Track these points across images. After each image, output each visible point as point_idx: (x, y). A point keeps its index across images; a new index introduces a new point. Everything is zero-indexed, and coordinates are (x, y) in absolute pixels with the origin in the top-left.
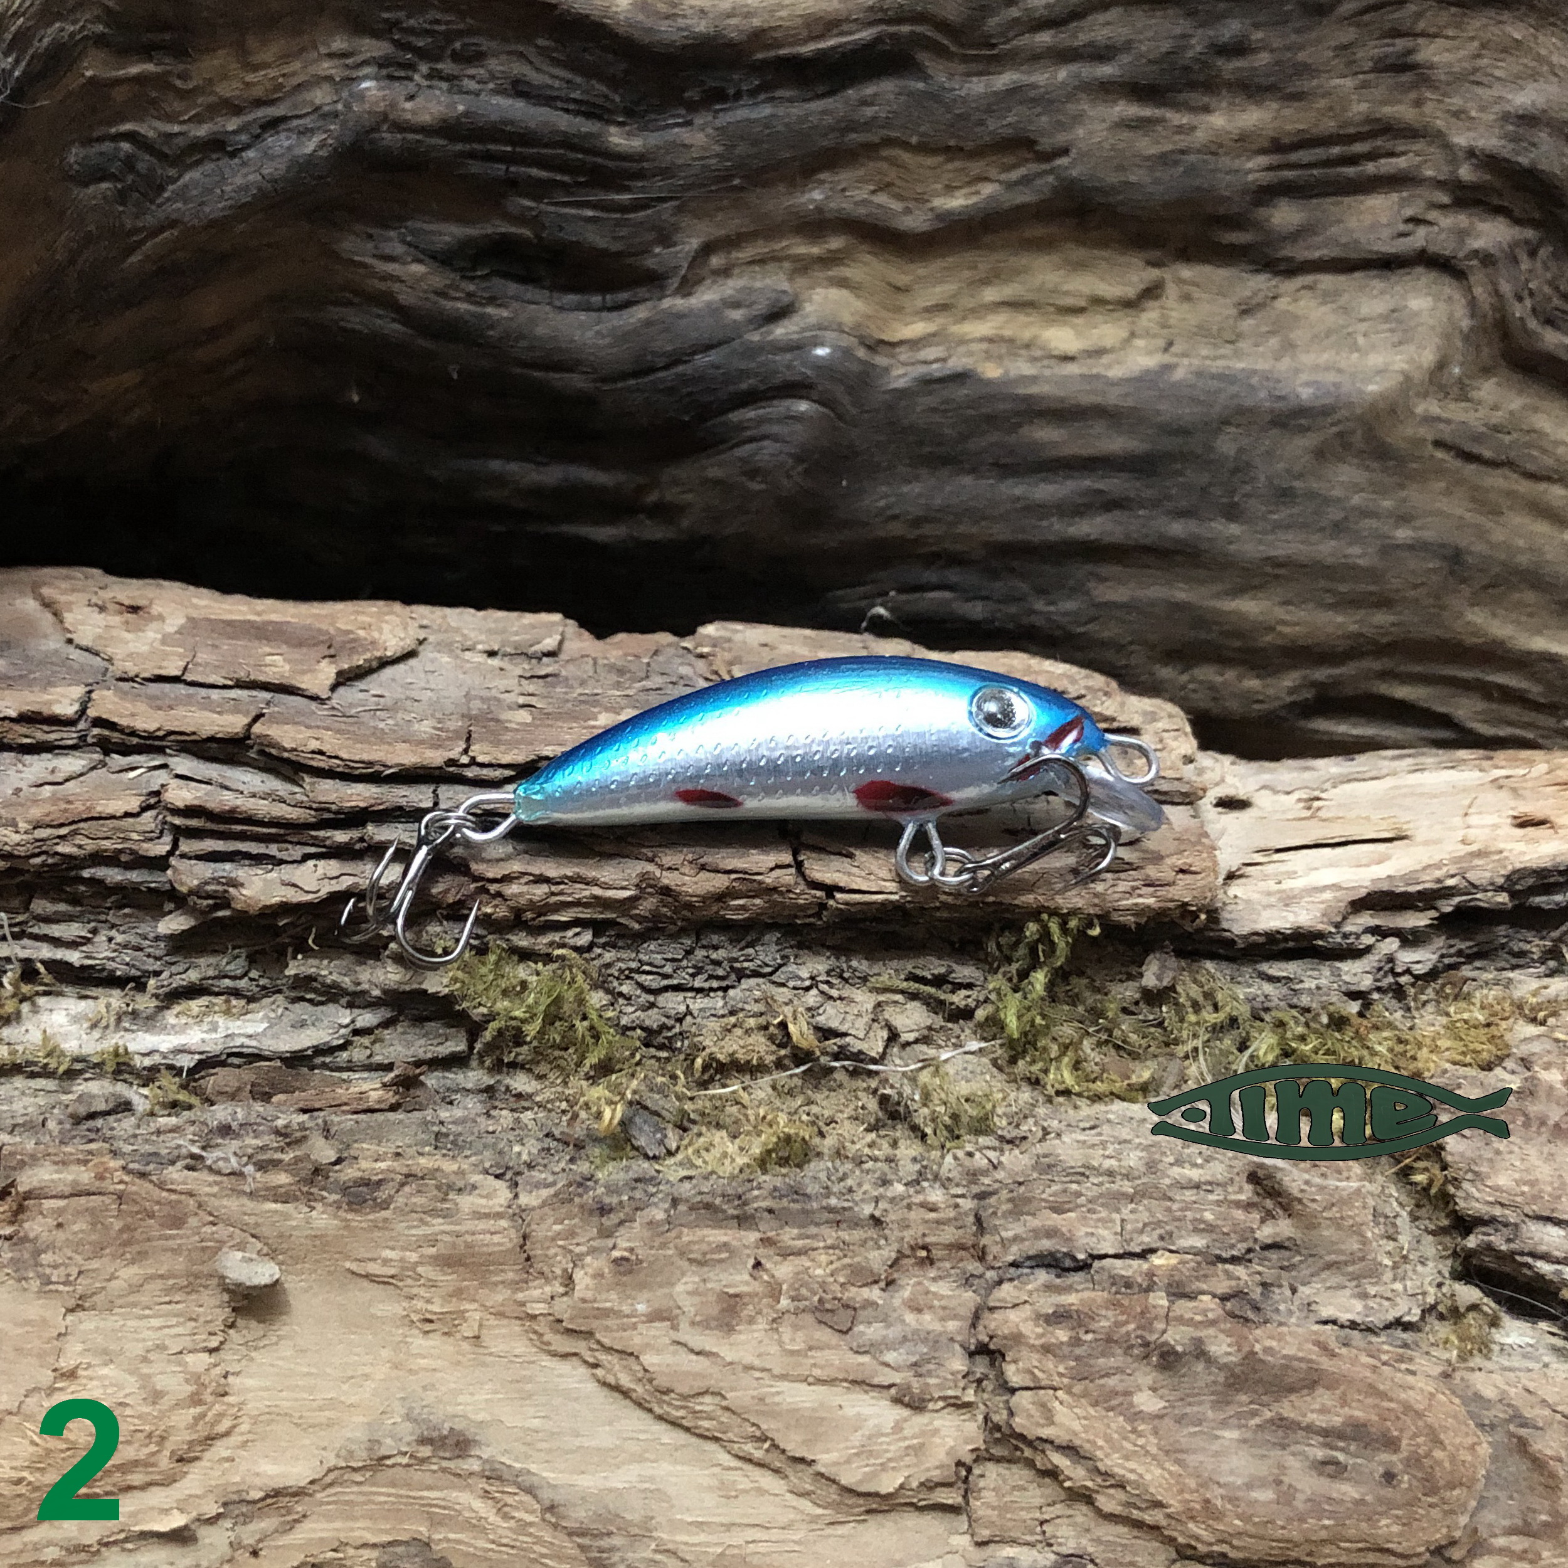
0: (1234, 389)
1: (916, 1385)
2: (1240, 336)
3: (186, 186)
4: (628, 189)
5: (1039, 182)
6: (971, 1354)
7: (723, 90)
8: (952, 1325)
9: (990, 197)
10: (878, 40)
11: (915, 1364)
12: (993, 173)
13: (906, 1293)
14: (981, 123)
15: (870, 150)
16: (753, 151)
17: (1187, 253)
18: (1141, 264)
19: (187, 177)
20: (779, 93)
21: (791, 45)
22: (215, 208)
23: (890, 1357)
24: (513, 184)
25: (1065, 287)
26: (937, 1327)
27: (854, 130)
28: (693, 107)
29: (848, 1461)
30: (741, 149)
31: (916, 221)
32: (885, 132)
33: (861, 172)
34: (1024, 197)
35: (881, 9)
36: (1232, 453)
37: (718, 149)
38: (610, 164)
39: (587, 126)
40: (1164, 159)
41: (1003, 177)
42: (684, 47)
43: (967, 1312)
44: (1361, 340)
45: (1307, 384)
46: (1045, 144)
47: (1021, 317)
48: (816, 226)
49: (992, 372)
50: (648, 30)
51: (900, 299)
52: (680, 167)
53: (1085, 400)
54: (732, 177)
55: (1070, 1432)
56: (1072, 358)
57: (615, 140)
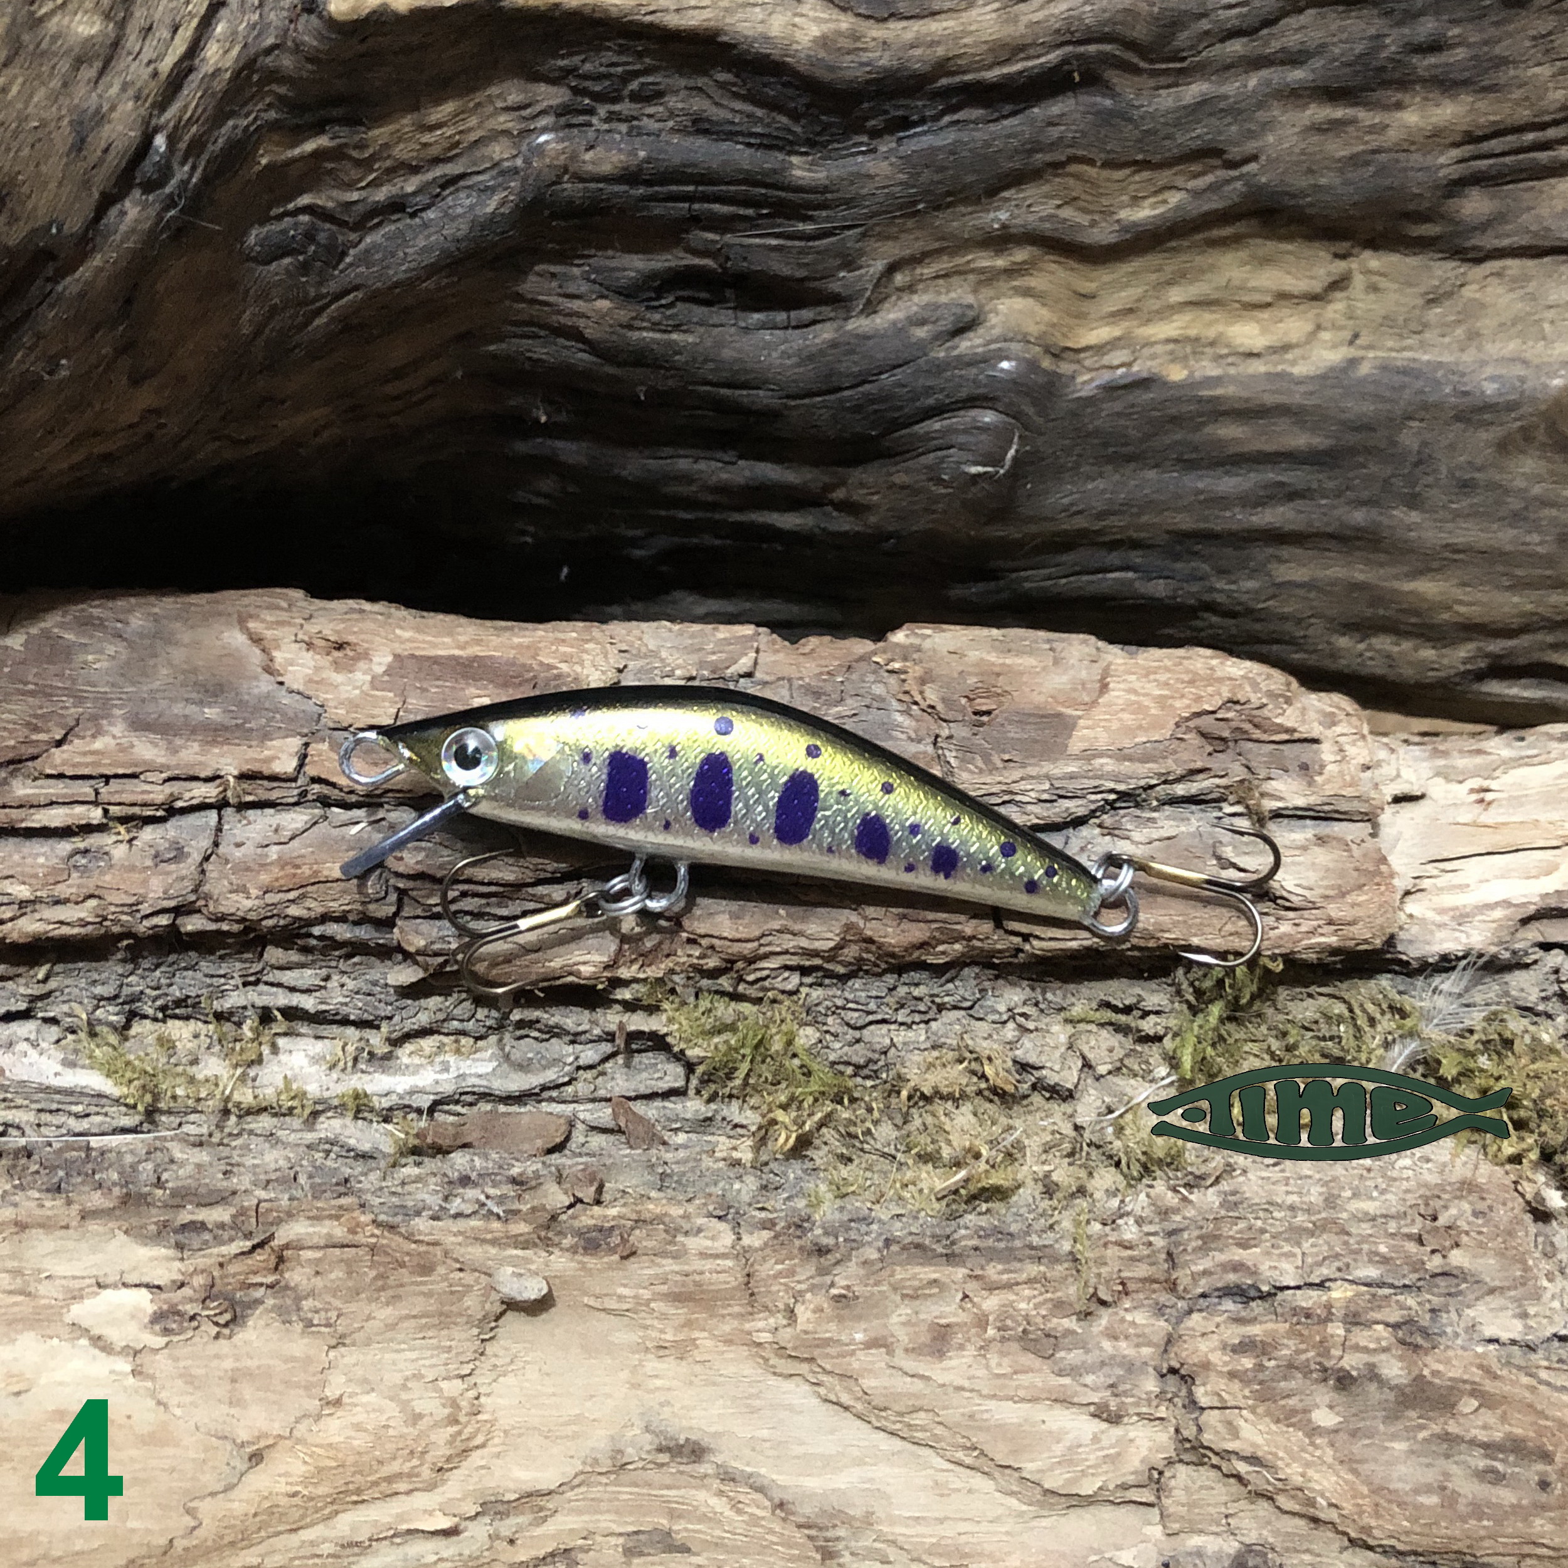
0: (1419, 384)
1: (1113, 1403)
2: (1426, 325)
3: (368, 250)
4: (813, 220)
5: (1226, 189)
6: (1163, 1376)
7: (906, 118)
8: (1146, 1352)
9: (1179, 206)
10: (1065, 61)
11: (1112, 1386)
12: (1178, 182)
13: (1104, 1323)
14: (1169, 137)
15: (1056, 168)
16: (937, 177)
17: (1374, 243)
18: (1329, 257)
19: (368, 241)
20: (962, 115)
21: (979, 70)
22: (398, 271)
23: (1089, 1379)
24: (698, 221)
25: (1252, 284)
26: (1132, 1352)
27: (1040, 150)
28: (876, 134)
29: (1051, 1469)
30: (926, 177)
31: (1103, 234)
32: (1070, 151)
33: (1046, 188)
34: (1213, 203)
35: (1069, 31)
36: (1415, 447)
37: (902, 176)
38: (794, 196)
39: (771, 161)
40: (1354, 161)
41: (1190, 185)
42: (868, 82)
43: (1160, 1339)
45: (1492, 379)
46: (1234, 152)
47: (1208, 316)
48: (1001, 240)
49: (1177, 374)
50: (832, 69)
51: (1086, 306)
52: (864, 197)
53: (1269, 399)
54: (915, 203)
55: (1254, 1445)
56: (1257, 355)
57: (798, 173)
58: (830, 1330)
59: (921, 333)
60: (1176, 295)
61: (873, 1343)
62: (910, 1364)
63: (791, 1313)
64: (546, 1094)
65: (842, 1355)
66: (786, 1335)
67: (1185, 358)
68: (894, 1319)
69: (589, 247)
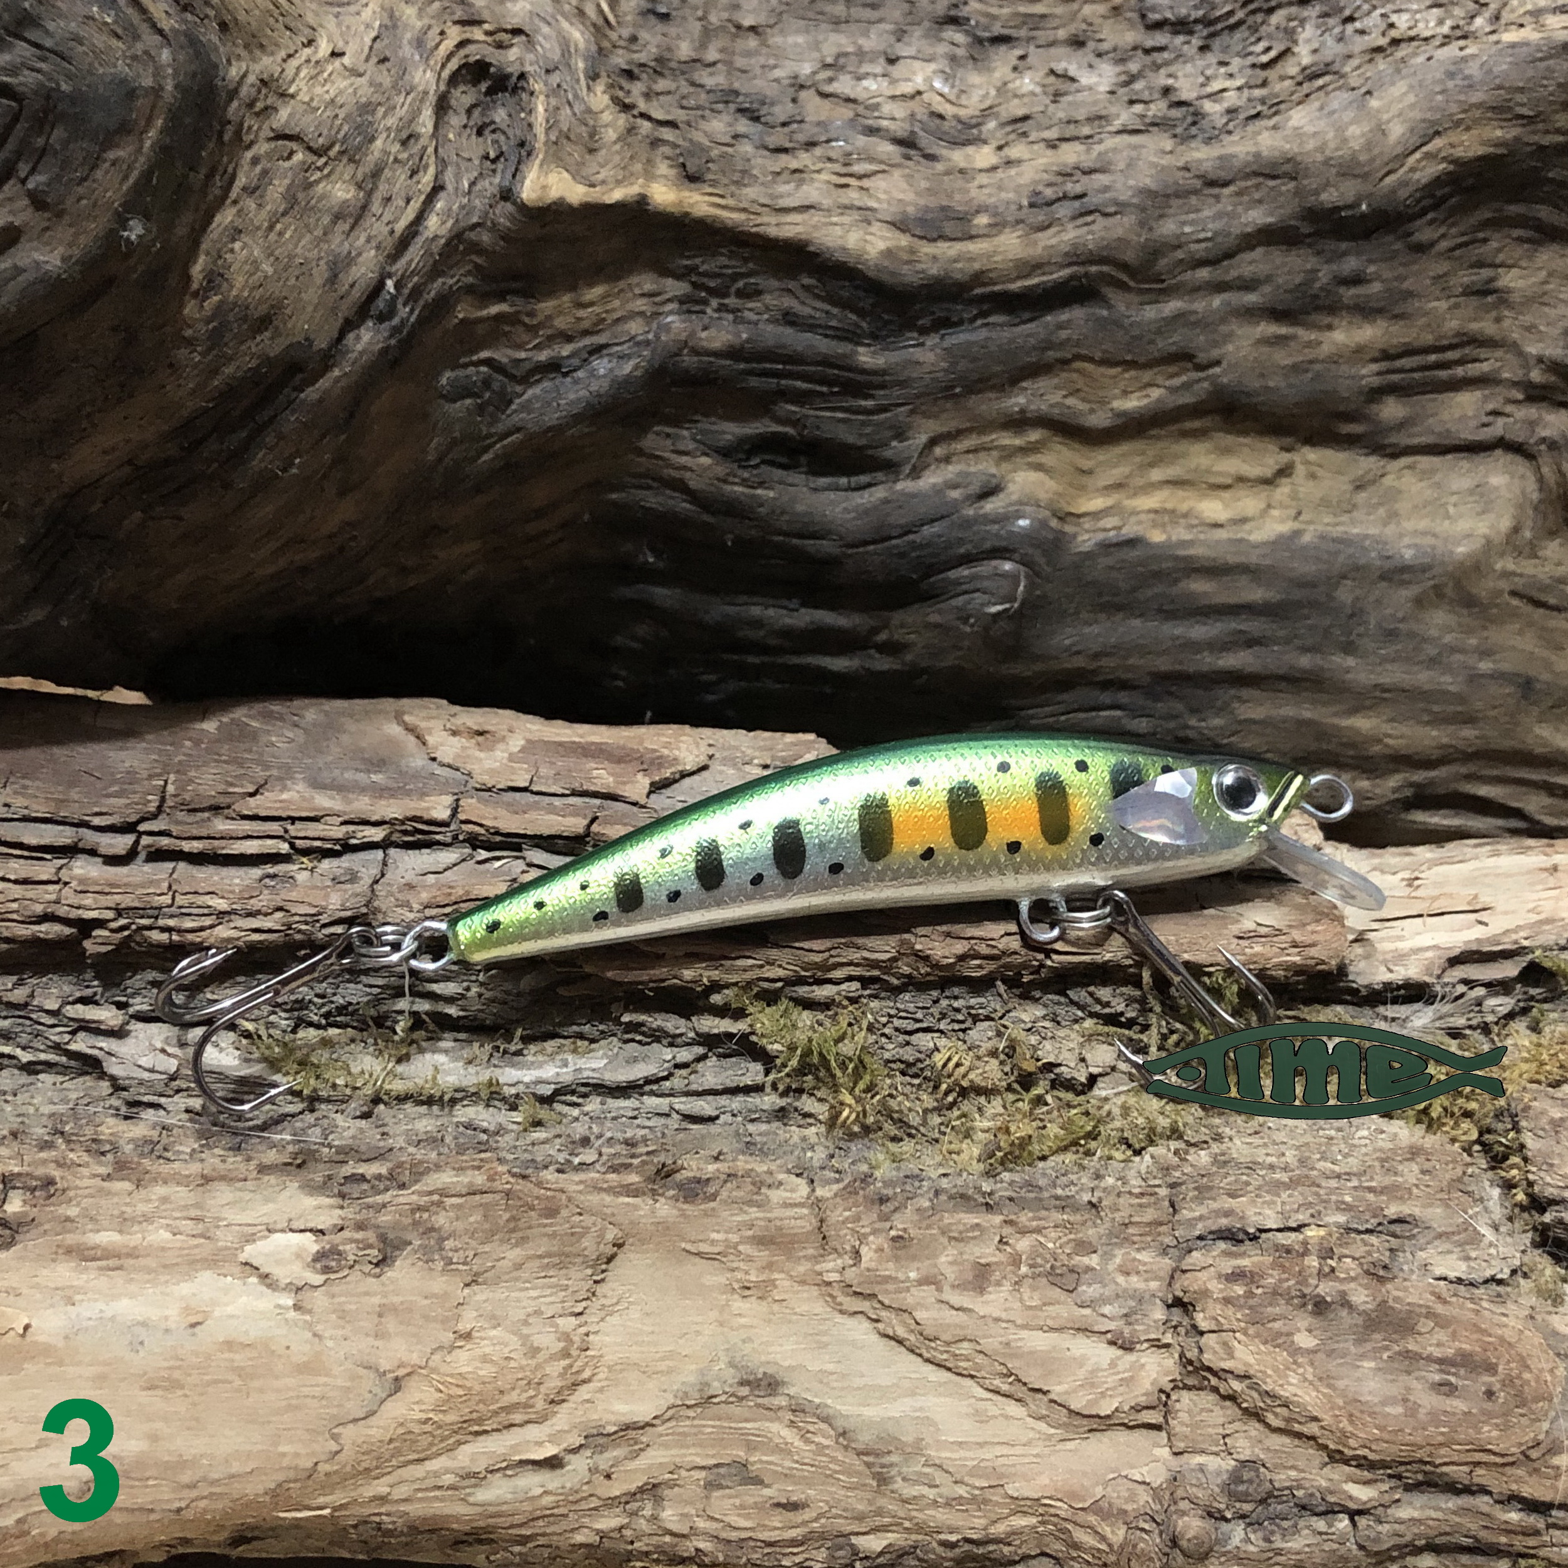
0: (1351, 551)
1: (1127, 1331)
2: (1354, 506)
3: (529, 401)
4: (872, 397)
5: (1196, 387)
6: (1169, 1306)
7: (948, 319)
8: (1154, 1285)
9: (1158, 400)
10: (1072, 278)
11: (1126, 1315)
12: (1160, 380)
13: (1118, 1260)
14: (1152, 342)
15: (1065, 362)
16: (972, 366)
17: (1312, 441)
18: (1277, 449)
19: (530, 392)
20: (992, 319)
21: (1003, 283)
22: (552, 418)
23: (1107, 1310)
24: (784, 395)
25: (1216, 469)
26: (1141, 1286)
27: (1052, 349)
28: (924, 331)
29: (1075, 1391)
30: (963, 365)
31: (1099, 419)
32: (1075, 350)
33: (1056, 381)
34: (1186, 399)
35: (1075, 254)
36: (1349, 601)
37: (944, 365)
38: (859, 377)
39: (843, 348)
40: (1295, 368)
41: (1168, 383)
42: (921, 287)
43: (1165, 1274)
44: (1451, 510)
45: (1409, 546)
46: (1202, 357)
47: (1181, 493)
48: (1019, 422)
49: (1157, 537)
50: (893, 274)
51: (1085, 480)
52: (914, 380)
53: (1232, 559)
54: (953, 387)
55: (1246, 1364)
56: (1221, 526)
57: (863, 359)
58: (889, 1269)
59: (955, 494)
60: (1156, 475)
61: (922, 1282)
62: (956, 1299)
63: (857, 1254)
64: (647, 1088)
65: (899, 1291)
66: (851, 1275)
67: (1164, 525)
68: (943, 1259)
69: (696, 412)
